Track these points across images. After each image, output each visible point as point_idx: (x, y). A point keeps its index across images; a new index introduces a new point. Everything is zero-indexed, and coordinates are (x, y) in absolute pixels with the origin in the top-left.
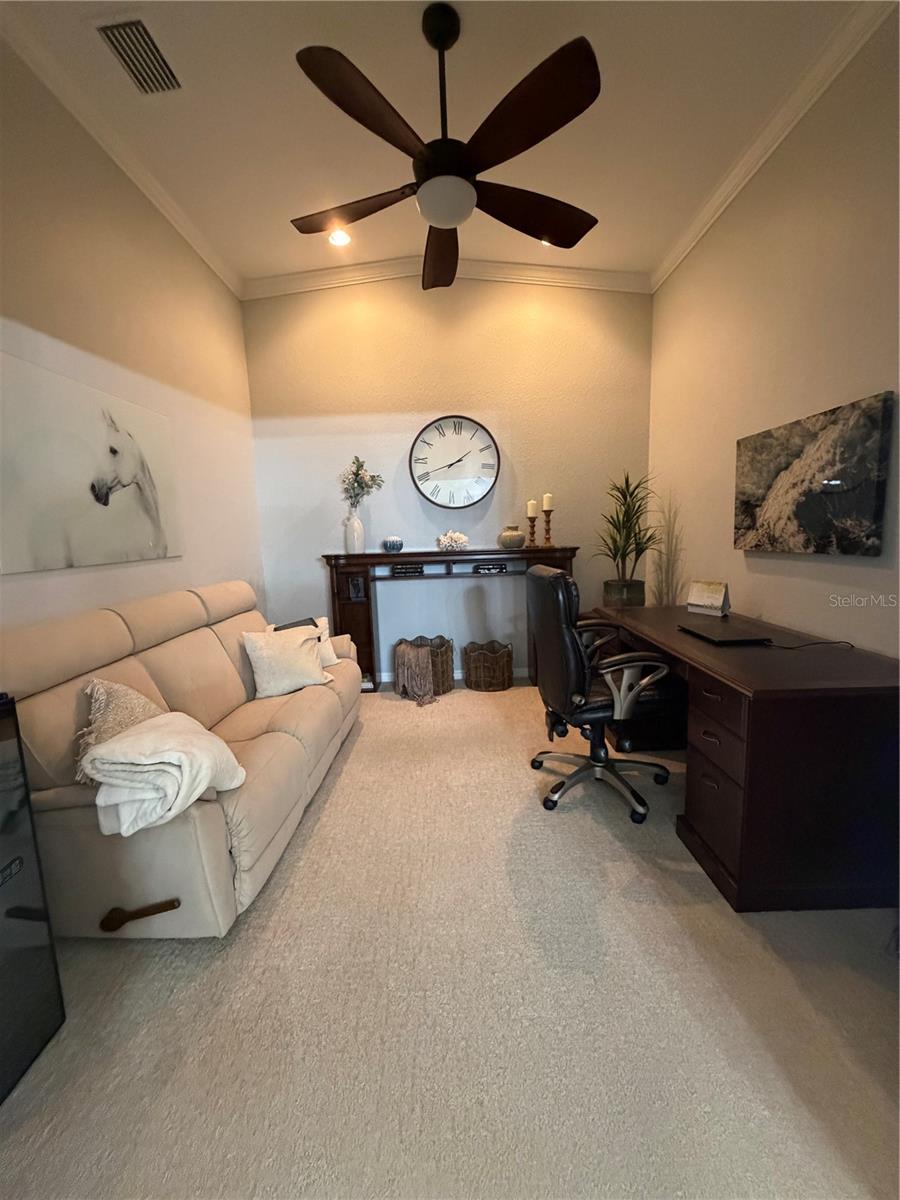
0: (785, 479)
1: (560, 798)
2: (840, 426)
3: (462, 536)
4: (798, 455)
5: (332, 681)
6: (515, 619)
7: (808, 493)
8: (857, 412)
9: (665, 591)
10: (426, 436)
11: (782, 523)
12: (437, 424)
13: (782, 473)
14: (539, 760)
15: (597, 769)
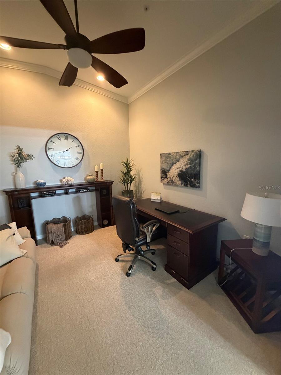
0: (175, 167)
1: (131, 272)
2: (189, 156)
3: (71, 178)
4: (178, 161)
5: (26, 253)
6: (92, 206)
7: (181, 171)
8: (193, 153)
9: (138, 192)
10: (52, 139)
11: (175, 177)
12: (57, 135)
13: (174, 165)
14: (118, 258)
15: (139, 256)
